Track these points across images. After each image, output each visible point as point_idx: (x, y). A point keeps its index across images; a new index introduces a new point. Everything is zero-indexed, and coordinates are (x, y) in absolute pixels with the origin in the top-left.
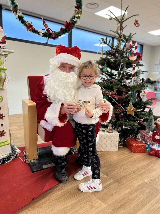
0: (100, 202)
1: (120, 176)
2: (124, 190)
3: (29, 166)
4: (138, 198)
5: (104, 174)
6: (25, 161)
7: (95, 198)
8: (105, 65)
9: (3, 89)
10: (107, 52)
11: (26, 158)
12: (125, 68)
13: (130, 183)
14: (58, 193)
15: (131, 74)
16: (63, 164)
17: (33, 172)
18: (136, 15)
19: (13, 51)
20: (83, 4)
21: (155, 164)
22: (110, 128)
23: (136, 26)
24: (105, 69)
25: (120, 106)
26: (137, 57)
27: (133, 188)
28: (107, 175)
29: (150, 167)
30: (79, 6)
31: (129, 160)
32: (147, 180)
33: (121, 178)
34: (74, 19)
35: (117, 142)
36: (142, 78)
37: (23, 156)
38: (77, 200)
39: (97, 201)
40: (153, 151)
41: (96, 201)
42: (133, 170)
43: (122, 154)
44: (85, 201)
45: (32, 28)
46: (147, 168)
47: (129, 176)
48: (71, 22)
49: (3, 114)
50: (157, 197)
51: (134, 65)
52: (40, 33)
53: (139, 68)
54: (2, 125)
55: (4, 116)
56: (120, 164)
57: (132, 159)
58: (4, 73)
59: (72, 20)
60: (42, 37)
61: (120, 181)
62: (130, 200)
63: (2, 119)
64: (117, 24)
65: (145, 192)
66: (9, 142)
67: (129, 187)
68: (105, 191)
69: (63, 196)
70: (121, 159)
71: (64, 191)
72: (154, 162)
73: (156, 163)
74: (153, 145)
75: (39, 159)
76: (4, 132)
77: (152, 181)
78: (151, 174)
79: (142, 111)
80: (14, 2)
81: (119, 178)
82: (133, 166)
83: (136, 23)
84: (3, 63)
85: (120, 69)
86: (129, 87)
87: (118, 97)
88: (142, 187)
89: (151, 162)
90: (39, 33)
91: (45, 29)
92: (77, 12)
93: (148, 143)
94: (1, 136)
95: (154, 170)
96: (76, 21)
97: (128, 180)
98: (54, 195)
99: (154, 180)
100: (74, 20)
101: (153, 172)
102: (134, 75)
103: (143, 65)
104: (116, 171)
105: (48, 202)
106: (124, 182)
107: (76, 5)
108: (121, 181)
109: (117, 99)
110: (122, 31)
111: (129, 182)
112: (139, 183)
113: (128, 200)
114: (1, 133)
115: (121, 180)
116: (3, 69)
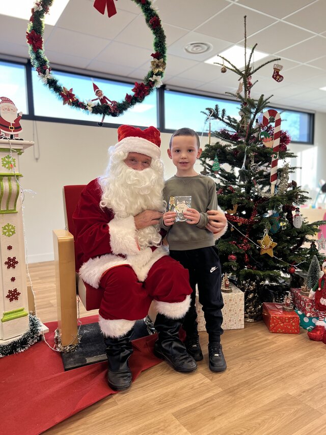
0: (185, 430)
1: (238, 381)
2: (239, 410)
3: (60, 359)
4: (266, 425)
5: (207, 377)
6: (55, 348)
7: (177, 422)
8: (216, 158)
9: (14, 212)
10: (221, 133)
11: (57, 343)
12: (253, 163)
13: (257, 395)
14: (105, 412)
15: (269, 174)
16: (122, 355)
17: (66, 370)
18: (275, 60)
19: (32, 142)
20: (167, 48)
21: (319, 358)
22: (225, 283)
23: (277, 81)
24: (216, 166)
25: (247, 239)
26: (281, 141)
27: (261, 405)
28: (211, 378)
29: (306, 364)
30: (160, 54)
31: (264, 350)
32: (293, 391)
33: (239, 385)
34: (152, 77)
35: (240, 310)
36: (293, 181)
37: (54, 339)
38: (140, 426)
39: (181, 429)
40: (318, 330)
41: (178, 428)
42: (269, 369)
43: (253, 338)
44: (155, 428)
45: (73, 99)
46: (300, 366)
47: (256, 383)
48: (145, 84)
49: (14, 258)
50: (308, 425)
51: (275, 157)
52: (88, 107)
53: (285, 161)
54: (13, 279)
55: (17, 262)
56: (243, 357)
57: (271, 347)
58: (15, 183)
59: (147, 79)
60: (92, 113)
61: (235, 392)
62: (249, 430)
63: (14, 267)
64: (239, 80)
65: (284, 414)
66: (26, 311)
67: (251, 403)
68: (201, 410)
69: (115, 416)
70: (248, 346)
71: (119, 407)
72: (319, 353)
73: (321, 357)
74: (317, 318)
75: (82, 345)
76: (17, 292)
77: (304, 392)
78: (305, 378)
79: (295, 249)
80: (40, 56)
81: (235, 384)
82: (269, 363)
83: (277, 76)
84: (15, 164)
85: (244, 164)
86: (265, 199)
87: (241, 221)
88: (282, 403)
89: (311, 353)
90: (86, 106)
91: (97, 99)
92: (155, 64)
93: (308, 315)
94: (11, 300)
95: (313, 370)
96: (156, 81)
97: (254, 390)
98: (98, 415)
99: (310, 391)
100: (150, 79)
101: (311, 374)
102: (276, 177)
103: (294, 155)
104: (232, 370)
105: (83, 427)
106: (244, 394)
107: (154, 52)
108: (238, 392)
109: (239, 224)
110: (249, 92)
111: (255, 394)
112: (276, 397)
113: (245, 430)
114: (12, 294)
115: (238, 390)
116: (14, 176)
